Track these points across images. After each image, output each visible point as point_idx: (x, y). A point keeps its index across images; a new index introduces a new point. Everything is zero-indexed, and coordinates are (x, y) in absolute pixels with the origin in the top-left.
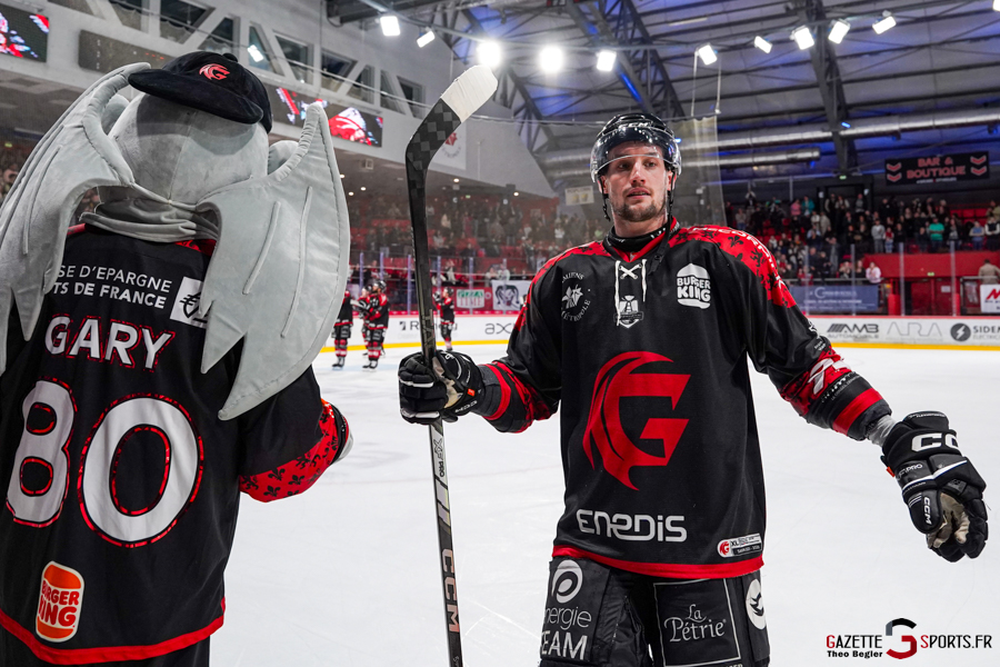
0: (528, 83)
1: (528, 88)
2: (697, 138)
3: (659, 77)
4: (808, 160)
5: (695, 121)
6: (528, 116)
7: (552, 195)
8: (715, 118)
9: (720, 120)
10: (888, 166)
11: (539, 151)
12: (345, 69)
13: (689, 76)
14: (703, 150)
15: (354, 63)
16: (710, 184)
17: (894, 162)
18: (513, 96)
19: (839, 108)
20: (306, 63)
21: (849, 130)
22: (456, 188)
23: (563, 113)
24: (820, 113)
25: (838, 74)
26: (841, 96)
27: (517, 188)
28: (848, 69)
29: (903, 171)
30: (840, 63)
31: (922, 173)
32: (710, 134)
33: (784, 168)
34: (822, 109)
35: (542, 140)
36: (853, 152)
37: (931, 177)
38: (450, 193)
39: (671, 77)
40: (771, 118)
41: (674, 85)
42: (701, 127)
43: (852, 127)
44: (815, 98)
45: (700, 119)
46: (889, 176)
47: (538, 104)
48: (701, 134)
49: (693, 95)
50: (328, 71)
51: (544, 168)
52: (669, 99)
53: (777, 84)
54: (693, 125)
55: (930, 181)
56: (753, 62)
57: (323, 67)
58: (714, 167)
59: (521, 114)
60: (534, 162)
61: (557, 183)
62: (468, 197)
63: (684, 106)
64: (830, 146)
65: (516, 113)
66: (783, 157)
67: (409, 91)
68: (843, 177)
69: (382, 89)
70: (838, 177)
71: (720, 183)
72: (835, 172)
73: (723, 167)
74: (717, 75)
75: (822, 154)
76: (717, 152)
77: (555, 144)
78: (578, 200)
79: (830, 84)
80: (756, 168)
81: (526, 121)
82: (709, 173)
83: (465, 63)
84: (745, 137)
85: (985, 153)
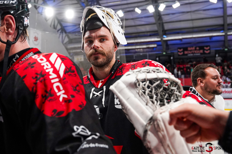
0: (62, 21)
1: (62, 23)
4: (153, 48)
6: (62, 32)
10: (179, 50)
11: (65, 44)
16: (122, 55)
17: (180, 49)
18: (57, 25)
19: (163, 31)
21: (166, 38)
23: (74, 31)
24: (156, 33)
25: (162, 20)
26: (163, 27)
28: (165, 18)
29: (183, 51)
30: (163, 17)
31: (189, 52)
33: (145, 50)
34: (157, 31)
35: (66, 40)
36: (167, 45)
37: (192, 53)
40: (141, 34)
43: (167, 37)
44: (155, 28)
46: (179, 53)
47: (66, 28)
51: (67, 49)
53: (143, 23)
55: (192, 55)
56: (135, 16)
58: (123, 50)
59: (60, 31)
60: (64, 47)
61: (71, 54)
64: (160, 43)
65: (58, 31)
66: (145, 47)
68: (164, 53)
70: (163, 53)
71: (125, 55)
72: (162, 51)
73: (126, 50)
75: (158, 45)
77: (71, 41)
78: (78, 60)
79: (160, 23)
80: (136, 50)
81: (61, 34)
82: (121, 51)
83: (41, 14)
84: (133, 40)
85: (209, 46)
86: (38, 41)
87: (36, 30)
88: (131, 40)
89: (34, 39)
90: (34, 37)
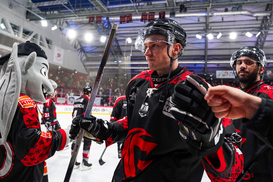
0: (82, 42)
1: (82, 44)
2: (125, 61)
3: (117, 45)
5: (125, 57)
7: (86, 73)
8: (130, 57)
9: (132, 57)
11: (83, 61)
12: (30, 34)
13: (124, 45)
14: (127, 65)
15: (33, 32)
16: (128, 73)
18: (77, 45)
20: (18, 31)
22: (59, 69)
23: (91, 51)
27: (77, 70)
32: (129, 60)
35: (84, 58)
38: (58, 70)
39: (120, 45)
41: (121, 47)
42: (126, 58)
45: (126, 56)
47: (85, 49)
48: (126, 60)
49: (125, 50)
50: (25, 34)
51: (85, 66)
52: (119, 50)
54: (124, 58)
57: (23, 32)
58: (129, 69)
59: (79, 51)
60: (81, 64)
61: (88, 70)
62: (63, 72)
63: (123, 53)
65: (78, 50)
67: (48, 42)
69: (40, 40)
71: (130, 73)
73: (131, 69)
74: (131, 46)
76: (130, 65)
77: (88, 60)
78: (93, 75)
80: (140, 70)
81: (81, 53)
82: (128, 71)
83: (65, 35)
84: (137, 62)
85: (193, 71)
86: (61, 57)
87: (59, 48)
88: (136, 62)
89: (57, 55)
90: (58, 53)
